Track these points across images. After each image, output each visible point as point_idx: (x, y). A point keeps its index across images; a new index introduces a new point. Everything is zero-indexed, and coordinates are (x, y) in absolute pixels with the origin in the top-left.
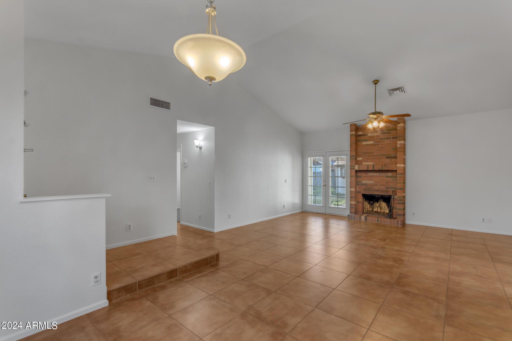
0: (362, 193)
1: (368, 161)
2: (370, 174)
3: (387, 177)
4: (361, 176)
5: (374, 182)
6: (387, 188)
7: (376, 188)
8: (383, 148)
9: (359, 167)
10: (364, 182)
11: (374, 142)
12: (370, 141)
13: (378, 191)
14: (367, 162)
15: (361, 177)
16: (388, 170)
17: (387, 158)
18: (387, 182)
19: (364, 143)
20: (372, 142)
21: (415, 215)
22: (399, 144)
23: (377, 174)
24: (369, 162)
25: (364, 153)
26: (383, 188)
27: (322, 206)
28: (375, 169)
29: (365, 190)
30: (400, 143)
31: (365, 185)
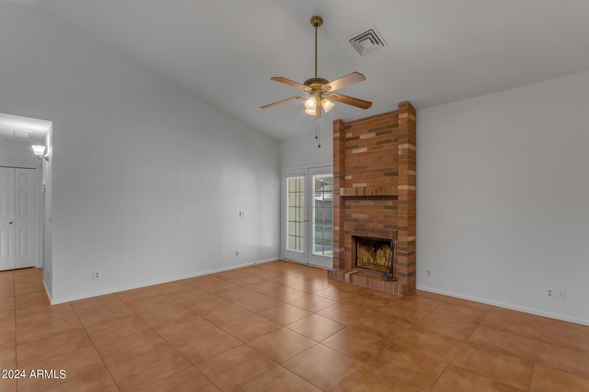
0: (352, 234)
1: (360, 181)
2: (363, 203)
3: (387, 207)
4: (351, 206)
5: (368, 216)
6: (386, 227)
7: (371, 226)
8: (380, 158)
9: (345, 191)
10: (354, 216)
11: (367, 149)
12: (363, 147)
13: (373, 231)
14: (359, 183)
15: (351, 208)
16: (385, 195)
17: (386, 175)
18: (386, 217)
19: (355, 151)
20: (365, 150)
21: (430, 276)
22: (401, 150)
23: (371, 203)
24: (361, 183)
25: (354, 168)
26: (380, 226)
27: (304, 253)
28: (367, 194)
29: (356, 229)
30: (402, 148)
31: (356, 220)
